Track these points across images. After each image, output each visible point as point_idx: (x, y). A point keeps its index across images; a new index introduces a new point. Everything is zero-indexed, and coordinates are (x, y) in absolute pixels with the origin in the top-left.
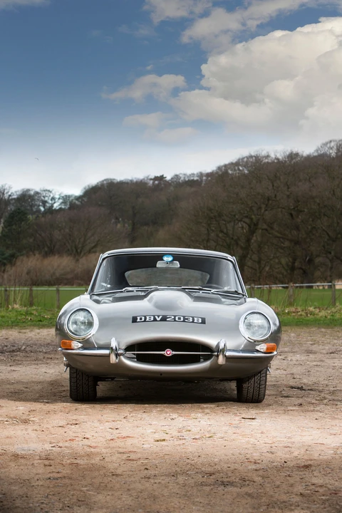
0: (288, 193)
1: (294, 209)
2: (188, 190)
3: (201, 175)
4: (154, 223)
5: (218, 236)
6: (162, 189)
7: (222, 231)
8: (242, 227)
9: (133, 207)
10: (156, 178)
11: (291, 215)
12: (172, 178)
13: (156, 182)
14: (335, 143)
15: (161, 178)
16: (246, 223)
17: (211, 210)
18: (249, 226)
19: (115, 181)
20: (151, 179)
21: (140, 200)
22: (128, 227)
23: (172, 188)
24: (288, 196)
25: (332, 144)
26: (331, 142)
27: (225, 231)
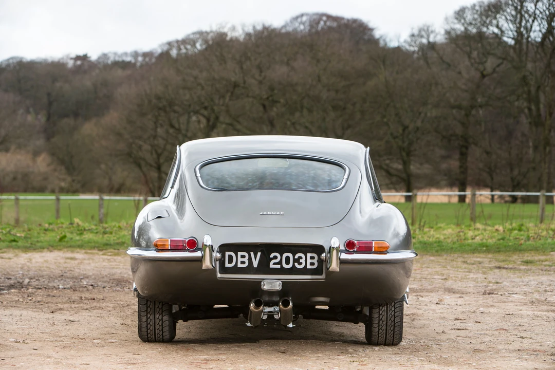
0: (261, 78)
1: (268, 98)
2: (120, 73)
3: (136, 54)
4: (76, 115)
5: (167, 132)
6: (85, 72)
7: (172, 126)
8: (199, 122)
9: (49, 94)
10: (78, 58)
11: (264, 106)
12: (99, 58)
13: (79, 62)
14: (308, 17)
15: (84, 58)
16: (204, 116)
17: (159, 98)
18: (208, 120)
19: (24, 60)
20: (71, 59)
21: (58, 85)
22: (42, 118)
23: (97, 71)
24: (261, 82)
25: (304, 19)
26: (302, 15)
27: (177, 126)
